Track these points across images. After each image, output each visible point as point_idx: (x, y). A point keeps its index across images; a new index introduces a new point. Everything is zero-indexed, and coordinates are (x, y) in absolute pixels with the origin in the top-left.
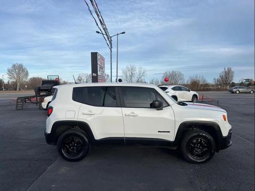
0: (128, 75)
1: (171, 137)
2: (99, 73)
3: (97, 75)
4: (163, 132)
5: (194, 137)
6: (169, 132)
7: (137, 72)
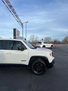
0: (32, 38)
1: (27, 63)
2: (16, 36)
3: (16, 37)
4: (23, 61)
5: (37, 63)
6: (26, 61)
7: (35, 37)
